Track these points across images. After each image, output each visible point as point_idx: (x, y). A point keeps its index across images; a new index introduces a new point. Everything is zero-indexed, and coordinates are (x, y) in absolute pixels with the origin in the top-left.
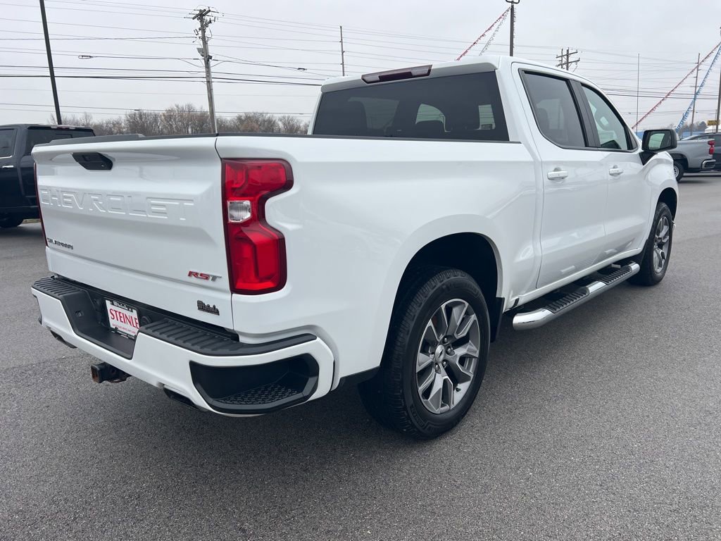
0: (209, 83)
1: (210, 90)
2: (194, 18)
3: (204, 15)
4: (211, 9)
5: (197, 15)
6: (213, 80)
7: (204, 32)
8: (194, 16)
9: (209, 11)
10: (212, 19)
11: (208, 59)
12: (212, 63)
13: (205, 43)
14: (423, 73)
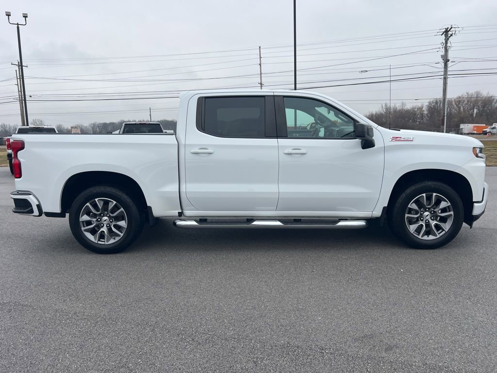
0: (445, 79)
1: (445, 84)
2: (442, 35)
3: (448, 32)
4: (453, 26)
5: (444, 32)
6: (449, 76)
7: (446, 43)
8: (441, 33)
9: (452, 28)
10: (454, 32)
11: (446, 61)
12: (449, 64)
13: (446, 50)
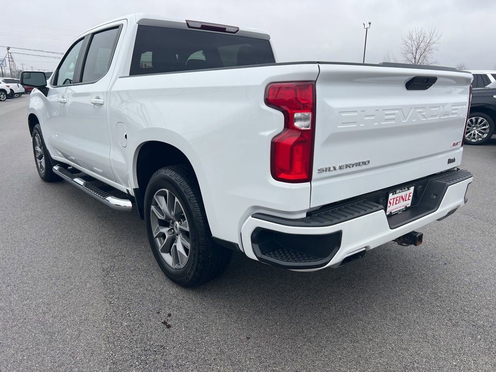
14: (233, 31)
